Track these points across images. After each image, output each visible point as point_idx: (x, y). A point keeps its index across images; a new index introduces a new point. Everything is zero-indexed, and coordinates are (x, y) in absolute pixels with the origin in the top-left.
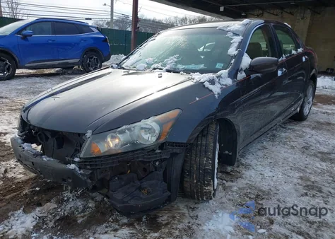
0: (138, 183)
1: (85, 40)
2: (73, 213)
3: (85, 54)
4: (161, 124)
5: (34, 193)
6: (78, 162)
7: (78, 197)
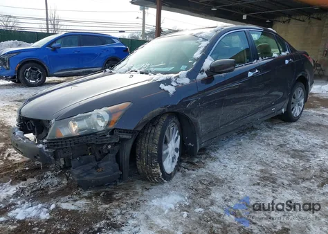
0: (95, 163)
1: (107, 50)
2: (48, 187)
3: (107, 63)
4: (110, 113)
5: (24, 171)
6: (46, 143)
7: (56, 176)
